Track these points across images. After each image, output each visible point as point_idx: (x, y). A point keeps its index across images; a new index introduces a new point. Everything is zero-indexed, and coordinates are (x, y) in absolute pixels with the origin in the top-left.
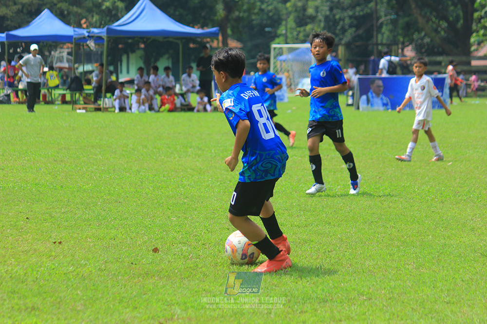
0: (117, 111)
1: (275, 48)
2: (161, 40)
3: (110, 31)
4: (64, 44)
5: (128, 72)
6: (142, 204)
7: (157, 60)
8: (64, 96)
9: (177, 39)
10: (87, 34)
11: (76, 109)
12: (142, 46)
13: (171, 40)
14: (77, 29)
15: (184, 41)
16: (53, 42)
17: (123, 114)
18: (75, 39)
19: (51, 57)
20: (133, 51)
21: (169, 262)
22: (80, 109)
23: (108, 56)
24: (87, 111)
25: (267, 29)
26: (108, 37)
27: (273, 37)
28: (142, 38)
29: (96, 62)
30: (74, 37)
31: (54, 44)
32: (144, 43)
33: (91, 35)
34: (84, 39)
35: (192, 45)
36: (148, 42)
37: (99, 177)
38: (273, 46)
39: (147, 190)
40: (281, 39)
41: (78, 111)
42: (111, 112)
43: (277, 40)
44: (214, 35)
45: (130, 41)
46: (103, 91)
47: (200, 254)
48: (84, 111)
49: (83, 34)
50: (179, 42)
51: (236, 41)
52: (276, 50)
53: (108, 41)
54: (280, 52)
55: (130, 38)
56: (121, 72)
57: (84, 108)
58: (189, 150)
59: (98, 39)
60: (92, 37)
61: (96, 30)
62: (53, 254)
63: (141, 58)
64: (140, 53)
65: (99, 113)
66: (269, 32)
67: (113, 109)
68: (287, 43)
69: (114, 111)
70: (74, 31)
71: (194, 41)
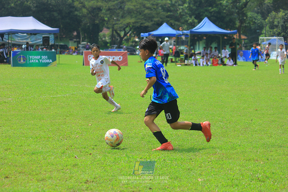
0: (194, 65)
1: (261, 39)
2: (213, 35)
3: (191, 32)
4: (172, 37)
5: (199, 49)
6: (204, 105)
7: (211, 44)
8: (172, 59)
9: (220, 35)
10: (181, 33)
11: (177, 65)
12: (205, 38)
13: (217, 35)
14: (178, 31)
15: (222, 36)
17: (196, 67)
20: (201, 40)
21: (215, 129)
22: (178, 65)
23: (191, 42)
24: (181, 66)
25: (257, 31)
26: (191, 35)
27: (260, 34)
28: (205, 35)
29: (186, 45)
30: (177, 34)
32: (206, 36)
33: (183, 33)
34: (180, 35)
35: (225, 38)
36: (208, 36)
38: (260, 38)
39: (206, 99)
40: (264, 35)
41: (178, 66)
42: (191, 66)
43: (262, 35)
44: (235, 33)
45: (200, 36)
46: (188, 57)
47: (228, 126)
48: (180, 66)
49: (180, 33)
50: (220, 36)
51: (244, 36)
52: (261, 40)
53: (191, 36)
54: (263, 41)
55: (199, 35)
56: (196, 49)
57: (180, 64)
58: (224, 82)
59: (186, 35)
61: (185, 32)
62: (166, 126)
63: (204, 43)
64: (204, 41)
65: (186, 66)
66: (258, 32)
67: (192, 65)
68: (266, 37)
69: (193, 66)
70: (177, 32)
71: (227, 36)
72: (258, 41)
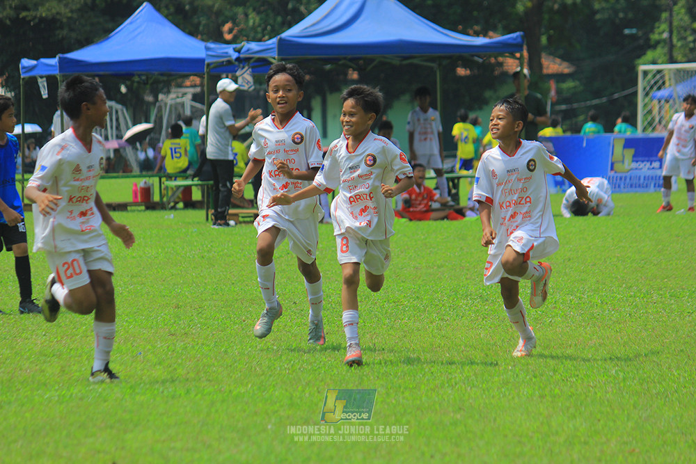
1: (645, 73)
2: (396, 62)
3: (284, 46)
4: (186, 77)
8: (188, 190)
9: (432, 60)
10: (235, 55)
12: (354, 75)
13: (415, 61)
14: (213, 45)
15: (445, 62)
16: (162, 75)
18: (209, 65)
19: (157, 104)
20: (336, 89)
25: (627, 31)
27: (643, 47)
28: (354, 60)
30: (207, 61)
31: (165, 78)
32: (360, 70)
33: (243, 56)
34: (229, 66)
35: (461, 71)
36: (369, 68)
37: (269, 367)
38: (643, 67)
40: (660, 52)
43: (650, 55)
44: (510, 49)
45: (328, 67)
49: (227, 55)
50: (433, 65)
51: (558, 60)
52: (650, 76)
54: (658, 81)
55: (327, 61)
59: (259, 66)
60: (248, 60)
61: (254, 46)
66: (633, 38)
68: (672, 60)
70: (208, 49)
71: (467, 63)
72: (635, 83)
